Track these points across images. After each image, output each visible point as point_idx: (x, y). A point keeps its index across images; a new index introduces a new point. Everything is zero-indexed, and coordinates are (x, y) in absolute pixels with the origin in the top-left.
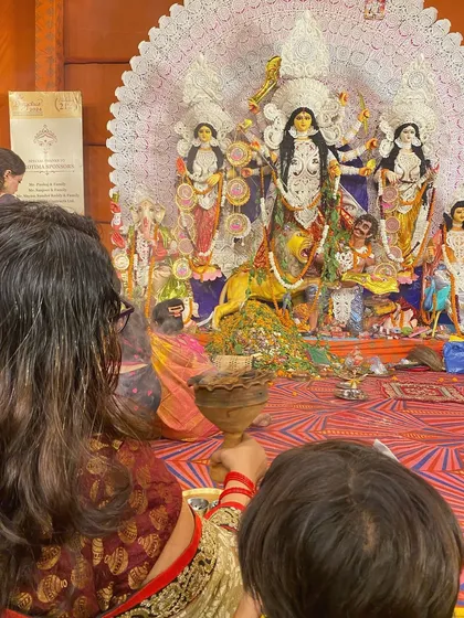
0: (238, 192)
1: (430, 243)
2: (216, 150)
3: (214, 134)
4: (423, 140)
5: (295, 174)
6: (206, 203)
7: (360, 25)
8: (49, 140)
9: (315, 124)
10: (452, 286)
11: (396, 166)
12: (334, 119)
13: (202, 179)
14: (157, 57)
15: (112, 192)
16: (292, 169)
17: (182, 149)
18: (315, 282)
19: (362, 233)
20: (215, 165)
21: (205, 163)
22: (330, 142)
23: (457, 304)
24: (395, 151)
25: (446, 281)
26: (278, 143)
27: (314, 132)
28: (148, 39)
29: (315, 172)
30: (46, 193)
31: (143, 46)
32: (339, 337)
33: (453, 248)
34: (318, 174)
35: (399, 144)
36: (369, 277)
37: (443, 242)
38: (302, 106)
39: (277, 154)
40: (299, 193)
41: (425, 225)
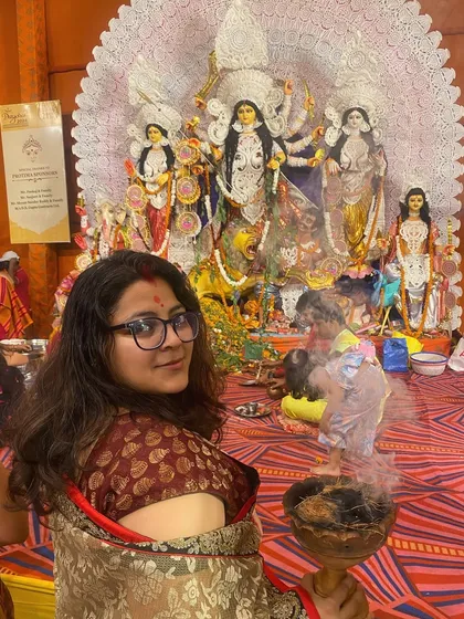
0: (189, 191)
1: (379, 235)
2: (167, 150)
3: (164, 133)
4: (373, 125)
5: (240, 169)
6: (158, 202)
8: (34, 149)
9: (259, 116)
10: (402, 280)
11: (343, 155)
12: (279, 109)
13: (152, 180)
14: (111, 61)
15: (80, 195)
16: (236, 164)
17: (135, 151)
19: (305, 227)
20: (165, 165)
21: (156, 161)
22: (275, 134)
23: (408, 299)
24: (342, 139)
25: (396, 274)
26: (224, 138)
27: (259, 124)
28: (100, 45)
29: (259, 167)
30: (36, 199)
31: (96, 51)
32: (285, 333)
33: (407, 240)
34: (262, 169)
35: (347, 131)
36: (308, 274)
37: (398, 234)
38: (243, 99)
39: (221, 150)
40: (243, 189)
41: (371, 216)
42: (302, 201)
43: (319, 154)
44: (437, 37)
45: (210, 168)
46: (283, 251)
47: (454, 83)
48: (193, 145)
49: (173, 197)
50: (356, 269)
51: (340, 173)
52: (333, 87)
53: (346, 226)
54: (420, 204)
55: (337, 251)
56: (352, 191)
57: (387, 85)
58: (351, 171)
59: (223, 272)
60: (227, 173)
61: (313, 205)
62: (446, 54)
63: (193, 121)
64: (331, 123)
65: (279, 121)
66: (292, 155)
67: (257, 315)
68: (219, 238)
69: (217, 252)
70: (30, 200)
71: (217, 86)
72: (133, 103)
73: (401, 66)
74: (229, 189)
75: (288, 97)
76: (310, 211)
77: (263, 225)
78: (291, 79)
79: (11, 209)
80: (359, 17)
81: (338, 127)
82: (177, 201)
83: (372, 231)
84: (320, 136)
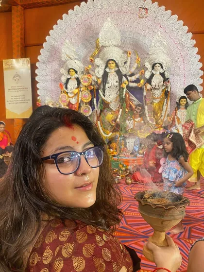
0: (86, 96)
2: (77, 79)
3: (76, 72)
4: (165, 70)
5: (109, 88)
6: (73, 101)
7: (137, 21)
8: (18, 78)
9: (117, 65)
11: (152, 82)
12: (125, 63)
13: (71, 92)
14: (53, 42)
15: (38, 98)
16: (107, 85)
17: (64, 79)
18: (118, 134)
19: (137, 112)
21: (73, 84)
22: (124, 73)
24: (152, 75)
26: (102, 75)
27: (117, 69)
28: (49, 35)
29: (117, 87)
30: (18, 100)
31: (47, 38)
32: (129, 157)
33: (180, 118)
34: (118, 87)
35: (154, 72)
36: (138, 132)
37: (176, 115)
38: (110, 58)
39: (101, 79)
40: (110, 96)
41: (165, 107)
43: (142, 81)
44: (190, 35)
45: (96, 87)
46: (127, 122)
47: (198, 54)
48: (89, 77)
49: (80, 99)
50: (158, 130)
51: (151, 89)
52: (148, 54)
53: (154, 111)
54: (185, 103)
55: (150, 122)
56: (156, 97)
57: (170, 54)
58: (156, 89)
60: (103, 89)
61: (140, 103)
62: (194, 42)
63: (88, 67)
64: (147, 69)
65: (125, 68)
66: (131, 82)
67: (116, 149)
68: (100, 116)
70: (16, 100)
71: (99, 53)
72: (63, 59)
73: (176, 46)
74: (104, 96)
75: (129, 59)
76: (139, 105)
77: (119, 111)
78: (130, 51)
79: (7, 103)
80: (158, 27)
81: (150, 70)
82: (81, 101)
83: (165, 114)
84: (143, 74)
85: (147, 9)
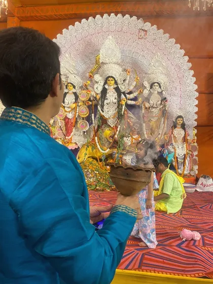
0: (84, 111)
1: (165, 134)
2: (75, 94)
3: (74, 87)
4: (163, 89)
5: (107, 104)
6: (70, 116)
7: (137, 41)
9: (116, 83)
10: (175, 153)
11: (150, 101)
12: (124, 81)
13: (68, 106)
16: (106, 102)
18: (115, 151)
19: (135, 129)
20: (74, 100)
21: (70, 99)
22: (123, 90)
23: (177, 161)
24: (150, 94)
25: (173, 150)
26: (100, 91)
27: (116, 86)
29: (115, 103)
33: (176, 136)
34: (117, 104)
35: (152, 91)
37: (172, 133)
38: (110, 75)
39: (99, 95)
40: (109, 112)
41: (162, 126)
42: (133, 118)
43: (140, 100)
44: (187, 58)
45: (95, 102)
46: (125, 139)
47: (193, 76)
48: (89, 92)
49: (77, 114)
51: (149, 108)
52: (146, 73)
54: (182, 122)
56: (154, 115)
57: (168, 75)
58: (154, 107)
59: (99, 147)
60: (101, 105)
61: (138, 120)
62: (190, 65)
63: (87, 83)
65: (124, 85)
66: (129, 100)
69: (96, 138)
71: (98, 69)
73: (173, 68)
75: (128, 76)
76: (136, 123)
77: (117, 127)
78: (129, 69)
81: (149, 89)
82: (79, 116)
83: (163, 132)
84: (141, 93)
85: (146, 31)
